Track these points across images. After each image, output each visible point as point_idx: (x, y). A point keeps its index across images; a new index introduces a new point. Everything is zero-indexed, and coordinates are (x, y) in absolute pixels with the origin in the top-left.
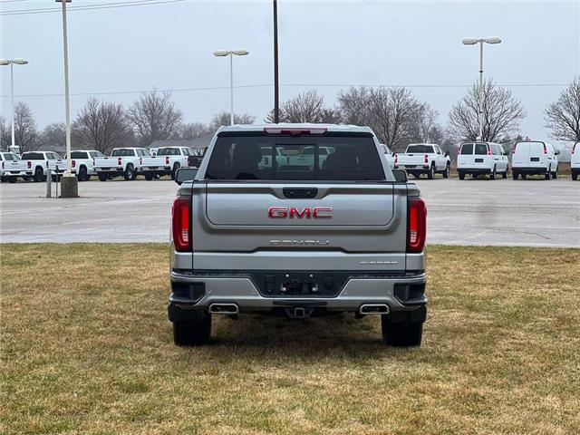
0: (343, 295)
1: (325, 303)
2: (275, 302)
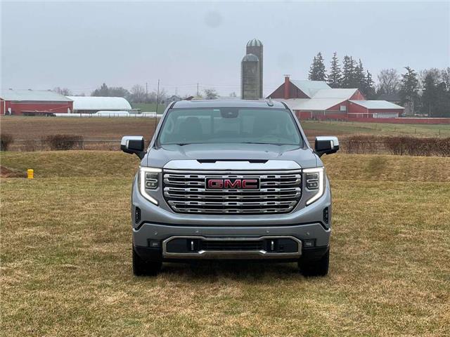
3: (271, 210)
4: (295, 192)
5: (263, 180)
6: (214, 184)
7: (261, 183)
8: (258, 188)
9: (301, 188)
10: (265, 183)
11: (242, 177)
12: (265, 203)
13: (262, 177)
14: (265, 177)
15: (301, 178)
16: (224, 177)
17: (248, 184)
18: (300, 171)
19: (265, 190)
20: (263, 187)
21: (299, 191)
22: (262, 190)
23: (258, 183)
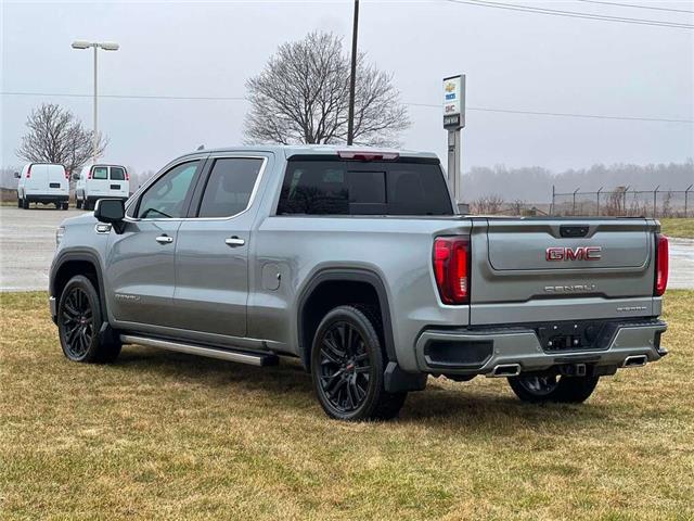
0: (615, 347)
1: (599, 357)
2: (556, 359)
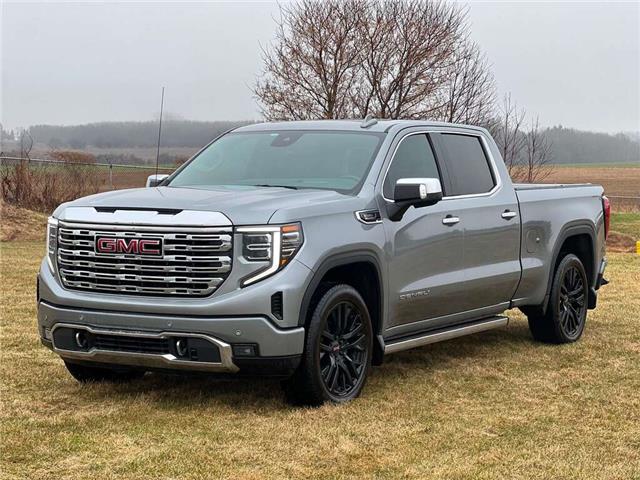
3: (182, 290)
4: (220, 264)
5: (168, 242)
6: (105, 245)
7: (164, 246)
8: (161, 254)
9: (231, 257)
10: (172, 247)
11: (139, 235)
12: (172, 279)
13: (167, 236)
14: (172, 237)
15: (232, 241)
16: (118, 234)
17: (147, 246)
18: (230, 229)
19: (172, 258)
20: (168, 253)
21: (227, 262)
22: (167, 258)
23: (159, 247)
